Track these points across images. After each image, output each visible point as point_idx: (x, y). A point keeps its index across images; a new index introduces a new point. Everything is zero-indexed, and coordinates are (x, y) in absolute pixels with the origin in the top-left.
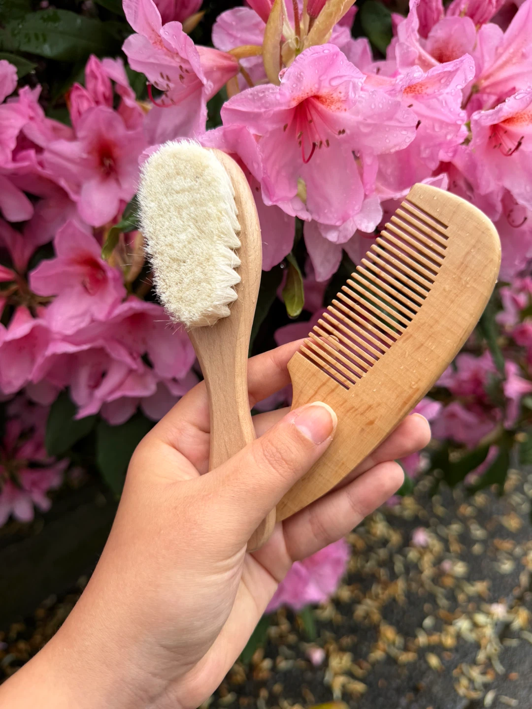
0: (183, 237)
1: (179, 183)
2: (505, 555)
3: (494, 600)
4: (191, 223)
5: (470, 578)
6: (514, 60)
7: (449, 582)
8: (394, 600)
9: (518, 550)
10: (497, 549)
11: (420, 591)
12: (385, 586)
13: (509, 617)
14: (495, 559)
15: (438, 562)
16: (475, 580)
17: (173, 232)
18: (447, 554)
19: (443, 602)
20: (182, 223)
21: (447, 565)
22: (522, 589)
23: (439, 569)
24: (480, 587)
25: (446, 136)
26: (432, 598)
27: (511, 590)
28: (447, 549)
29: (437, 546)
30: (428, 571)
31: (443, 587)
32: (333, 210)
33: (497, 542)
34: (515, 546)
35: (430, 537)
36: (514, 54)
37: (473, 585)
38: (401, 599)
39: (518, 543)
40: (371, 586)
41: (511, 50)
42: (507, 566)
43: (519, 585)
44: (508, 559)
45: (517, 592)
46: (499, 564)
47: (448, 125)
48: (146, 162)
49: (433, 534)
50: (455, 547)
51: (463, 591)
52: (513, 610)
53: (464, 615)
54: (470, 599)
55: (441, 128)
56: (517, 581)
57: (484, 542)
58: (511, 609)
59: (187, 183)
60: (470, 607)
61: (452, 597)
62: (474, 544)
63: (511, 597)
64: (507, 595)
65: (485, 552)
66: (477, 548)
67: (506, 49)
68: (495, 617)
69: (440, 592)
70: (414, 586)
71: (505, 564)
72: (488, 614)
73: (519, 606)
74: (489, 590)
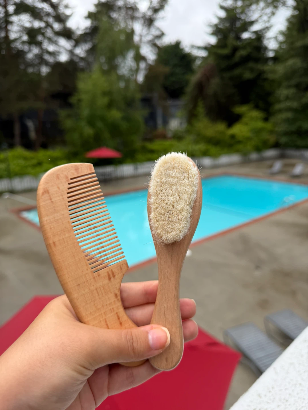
0: (171, 199)
1: (174, 173)
4: (176, 193)
17: (166, 195)
20: (172, 192)
48: (159, 158)
59: (178, 174)
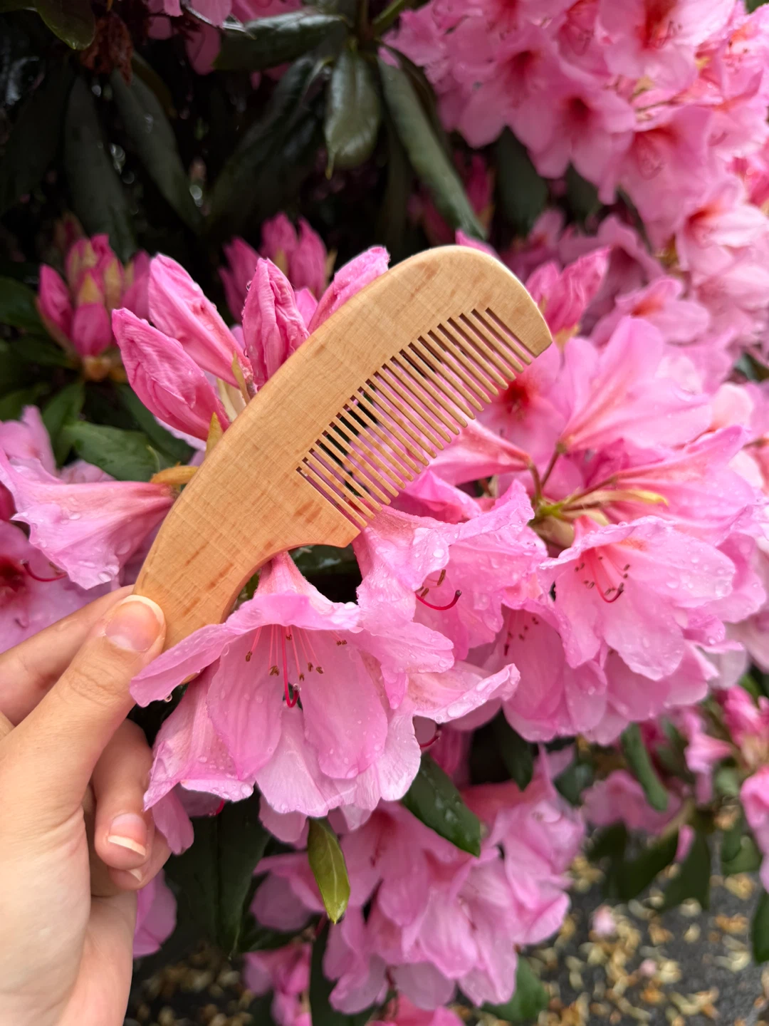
2: (736, 941)
5: (685, 986)
6: (617, 401)
7: (655, 996)
10: (722, 932)
11: (615, 1017)
12: (559, 1014)
14: (721, 952)
15: (634, 964)
16: (695, 992)
18: (648, 949)
21: (648, 967)
22: (767, 999)
23: (637, 974)
24: (703, 1002)
25: (511, 574)
27: (751, 1006)
28: (646, 941)
29: (631, 936)
30: (621, 981)
31: (647, 1006)
33: (721, 919)
35: (619, 920)
36: (617, 392)
37: (691, 1000)
41: (611, 387)
42: (739, 961)
43: (764, 995)
44: (740, 950)
45: (761, 1006)
46: (729, 959)
47: (511, 558)
49: (621, 917)
50: (659, 935)
51: (677, 1010)
55: (501, 564)
56: (759, 986)
57: (700, 921)
61: (662, 1024)
62: (688, 927)
63: (753, 1016)
64: (747, 1013)
65: (703, 937)
66: (692, 934)
67: (606, 381)
69: (643, 1016)
70: (602, 1009)
71: (736, 958)
74: (717, 1004)
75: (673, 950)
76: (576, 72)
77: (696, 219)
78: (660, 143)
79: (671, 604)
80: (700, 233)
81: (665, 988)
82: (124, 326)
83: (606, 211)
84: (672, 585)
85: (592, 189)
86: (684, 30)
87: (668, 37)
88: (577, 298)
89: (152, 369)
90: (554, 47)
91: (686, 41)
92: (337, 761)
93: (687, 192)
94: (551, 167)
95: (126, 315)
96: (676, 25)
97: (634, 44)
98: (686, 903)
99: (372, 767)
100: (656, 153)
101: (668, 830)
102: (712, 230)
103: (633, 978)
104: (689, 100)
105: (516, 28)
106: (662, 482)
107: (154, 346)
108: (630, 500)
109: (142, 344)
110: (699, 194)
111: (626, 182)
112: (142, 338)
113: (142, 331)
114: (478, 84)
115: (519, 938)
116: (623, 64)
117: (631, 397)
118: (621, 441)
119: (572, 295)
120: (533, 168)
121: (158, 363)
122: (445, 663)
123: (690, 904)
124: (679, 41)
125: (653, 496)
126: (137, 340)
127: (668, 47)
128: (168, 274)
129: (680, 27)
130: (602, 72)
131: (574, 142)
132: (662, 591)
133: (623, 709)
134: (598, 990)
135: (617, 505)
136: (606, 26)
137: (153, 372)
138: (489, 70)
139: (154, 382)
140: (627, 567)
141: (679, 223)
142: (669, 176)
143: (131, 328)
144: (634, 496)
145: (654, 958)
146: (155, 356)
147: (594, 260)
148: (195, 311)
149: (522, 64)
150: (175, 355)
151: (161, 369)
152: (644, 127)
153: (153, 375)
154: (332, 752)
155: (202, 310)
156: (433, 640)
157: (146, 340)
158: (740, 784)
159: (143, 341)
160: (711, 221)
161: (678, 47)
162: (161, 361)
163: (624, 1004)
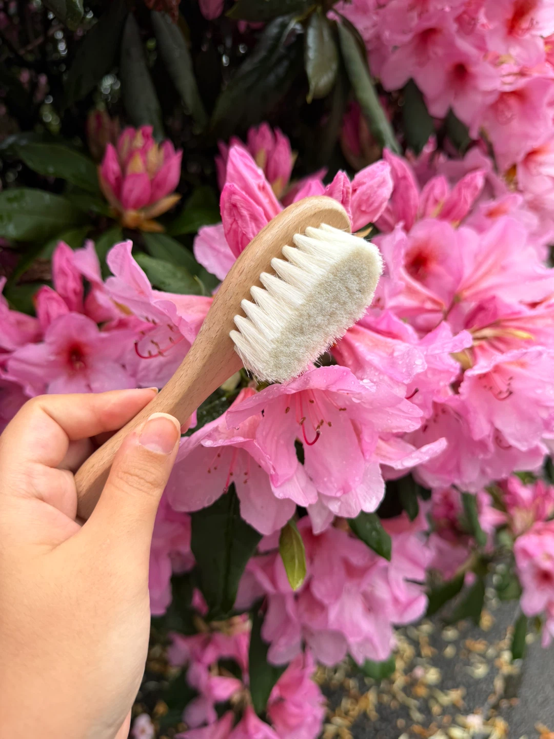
2: (477, 657)
3: (468, 711)
5: (443, 685)
6: (494, 271)
7: (422, 691)
8: (364, 715)
9: (491, 652)
10: (470, 651)
11: (394, 704)
12: (356, 700)
13: (487, 730)
14: (468, 663)
15: (410, 669)
16: (448, 689)
18: (419, 659)
19: (417, 716)
21: (419, 672)
22: (497, 696)
23: (411, 676)
24: (454, 696)
26: (404, 711)
27: (486, 700)
28: (418, 654)
29: (408, 651)
30: (400, 681)
31: (416, 698)
32: (333, 479)
33: (469, 643)
34: (488, 647)
35: (400, 640)
36: (494, 265)
37: (446, 695)
38: (373, 714)
39: (491, 643)
40: (341, 701)
41: (490, 261)
42: (480, 671)
43: (494, 693)
44: (481, 663)
45: (492, 700)
46: (473, 668)
49: (403, 637)
50: (427, 651)
51: (437, 701)
52: (489, 721)
53: (440, 730)
54: (445, 710)
56: (491, 687)
57: (455, 643)
58: (487, 720)
60: (446, 719)
61: (425, 709)
62: (447, 647)
63: (487, 706)
64: (483, 704)
65: (457, 654)
66: (449, 651)
67: (487, 257)
68: (472, 730)
69: (413, 703)
70: (386, 698)
71: (478, 668)
72: (464, 727)
73: (496, 716)
74: (464, 698)
75: (437, 661)
76: (465, 45)
77: (532, 154)
78: (513, 102)
79: (538, 403)
80: (532, 166)
81: (430, 687)
82: (231, 195)
83: (474, 143)
84: (539, 391)
85: (465, 129)
86: (541, 25)
87: (528, 29)
88: (466, 201)
89: (245, 226)
90: (454, 27)
91: (538, 33)
92: (330, 485)
93: (526, 136)
94: (438, 110)
95: (235, 188)
96: (535, 22)
97: (503, 31)
98: (446, 630)
99: (353, 491)
100: (509, 108)
101: (459, 570)
102: (541, 164)
103: (408, 679)
104: (535, 74)
105: (427, 11)
106: (529, 326)
107: (248, 210)
108: (507, 337)
109: (242, 209)
110: (536, 138)
111: (486, 125)
112: (243, 205)
113: (242, 200)
114: (396, 48)
115: (395, 620)
116: (496, 44)
117: (503, 269)
118: (494, 298)
119: (463, 199)
120: (426, 109)
121: (249, 222)
122: (413, 425)
123: (449, 630)
124: (534, 32)
125: (524, 335)
126: (239, 205)
127: (527, 36)
128: (242, 160)
129: (537, 23)
130: (482, 47)
131: (456, 95)
132: (532, 395)
133: (489, 470)
134: (383, 685)
135: (499, 339)
136: (488, 16)
137: (244, 228)
138: (407, 38)
139: (244, 234)
140: (511, 378)
141: (520, 157)
142: (516, 125)
143: (236, 197)
144: (510, 333)
145: (423, 665)
146: (248, 217)
147: (475, 177)
148: (259, 188)
149: (426, 36)
150: (260, 218)
151: (250, 226)
152: (507, 88)
153: (245, 229)
154: (325, 479)
155: (263, 189)
156: (411, 410)
157: (244, 205)
158: (514, 539)
159: (242, 207)
160: (540, 158)
161: (534, 36)
162: (250, 221)
163: (401, 696)
